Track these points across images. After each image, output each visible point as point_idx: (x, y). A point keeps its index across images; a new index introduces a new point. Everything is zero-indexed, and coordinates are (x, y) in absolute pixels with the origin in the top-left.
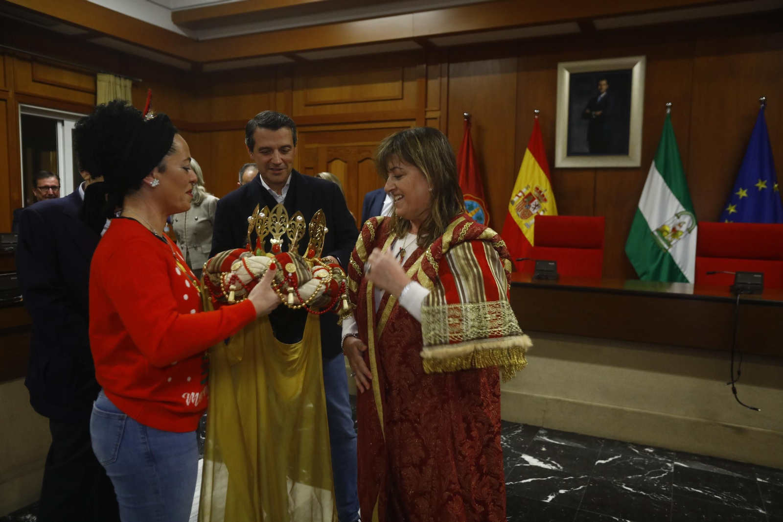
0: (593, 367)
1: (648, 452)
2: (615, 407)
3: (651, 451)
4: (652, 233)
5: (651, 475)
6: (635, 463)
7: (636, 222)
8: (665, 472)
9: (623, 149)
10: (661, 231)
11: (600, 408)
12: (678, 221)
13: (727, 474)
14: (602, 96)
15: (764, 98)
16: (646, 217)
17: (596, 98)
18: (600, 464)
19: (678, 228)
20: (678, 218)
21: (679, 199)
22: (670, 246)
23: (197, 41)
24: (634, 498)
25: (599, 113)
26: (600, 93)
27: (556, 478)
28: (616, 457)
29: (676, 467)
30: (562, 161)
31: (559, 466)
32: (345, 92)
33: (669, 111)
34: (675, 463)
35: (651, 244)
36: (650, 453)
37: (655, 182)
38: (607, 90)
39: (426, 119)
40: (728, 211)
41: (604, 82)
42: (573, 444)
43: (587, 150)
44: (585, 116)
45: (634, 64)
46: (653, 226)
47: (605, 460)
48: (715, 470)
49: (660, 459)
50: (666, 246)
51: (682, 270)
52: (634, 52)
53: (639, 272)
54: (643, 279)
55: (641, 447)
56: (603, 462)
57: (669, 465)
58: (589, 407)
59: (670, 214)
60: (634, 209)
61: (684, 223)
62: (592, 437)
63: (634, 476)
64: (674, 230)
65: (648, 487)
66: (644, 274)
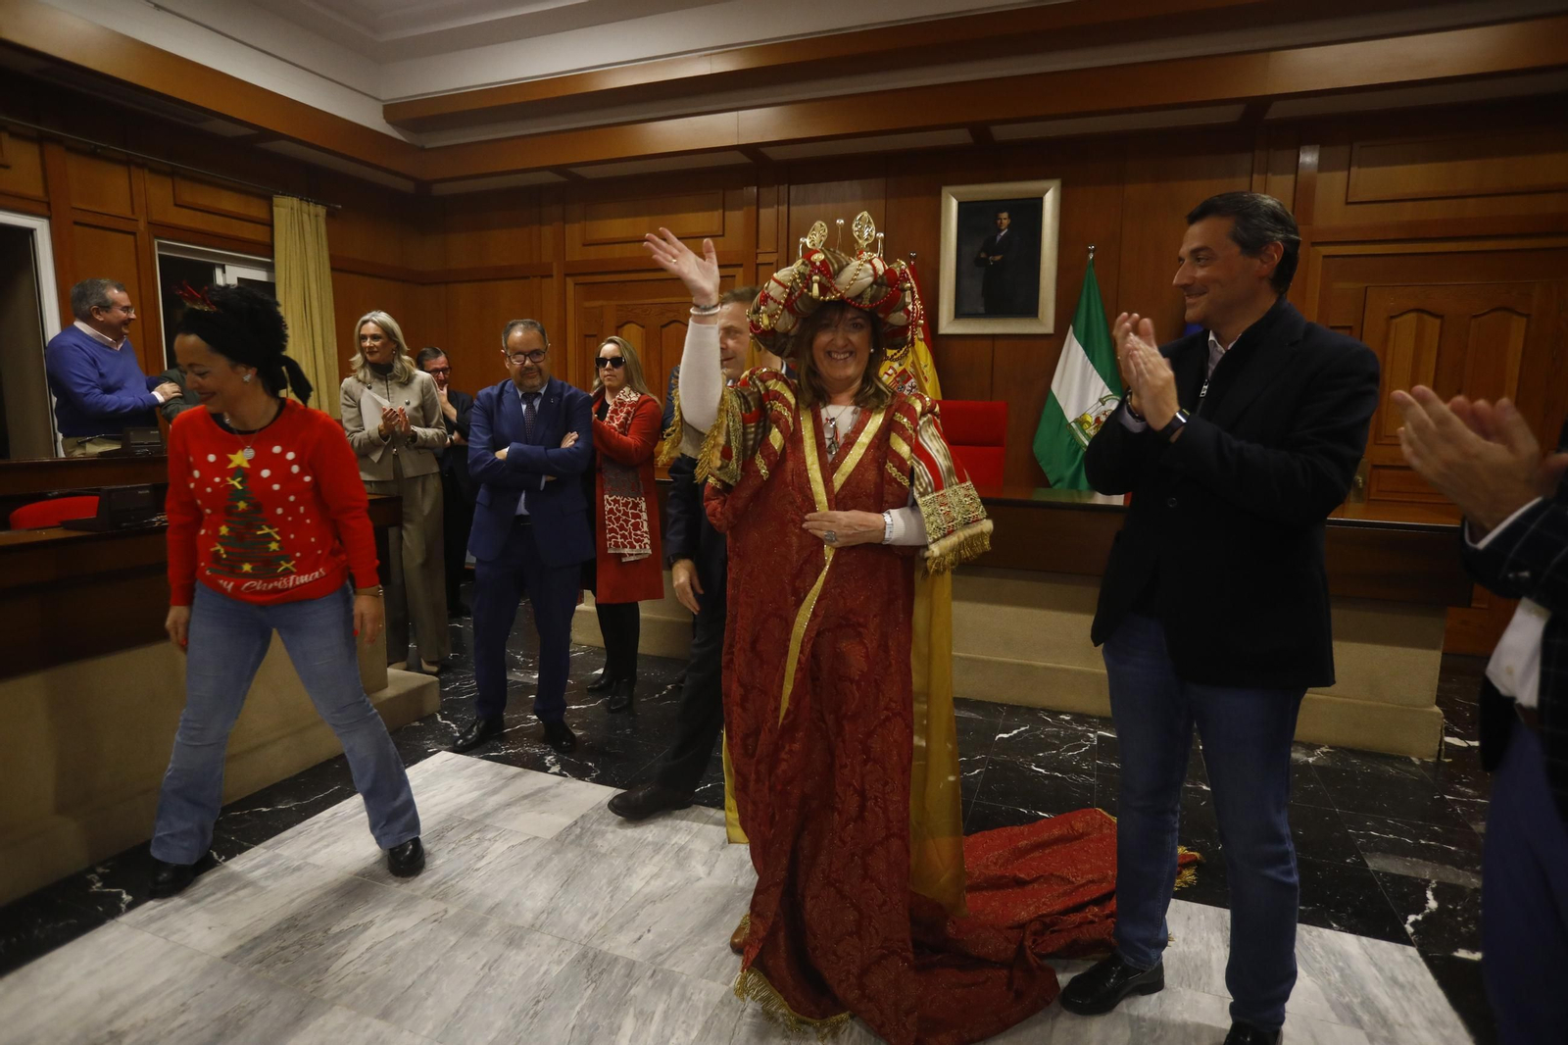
0: (994, 608)
1: (1063, 720)
2: (1020, 661)
3: (1067, 718)
4: (1069, 424)
5: (1068, 750)
6: (1047, 735)
7: (1047, 411)
8: (1086, 746)
9: (1031, 310)
10: (1080, 422)
11: (1001, 664)
12: (1103, 409)
14: (1002, 234)
16: (1061, 402)
17: (994, 237)
18: (1002, 738)
19: (1102, 419)
20: (1103, 404)
21: (1104, 380)
23: (423, 149)
24: (1046, 782)
25: (998, 258)
26: (1002, 230)
28: (1023, 729)
29: (1100, 738)
30: (947, 325)
33: (1091, 256)
34: (1099, 732)
35: (1069, 439)
36: (1066, 721)
37: (1074, 356)
38: (1009, 226)
39: (758, 265)
41: (1005, 215)
42: (965, 714)
43: (982, 310)
44: (979, 262)
45: (1045, 191)
46: (1071, 415)
47: (1007, 733)
49: (1079, 728)
50: (1086, 443)
52: (1047, 176)
53: (1051, 478)
54: (1059, 485)
55: (1055, 713)
56: (1005, 736)
57: (1091, 735)
58: (988, 662)
59: (1092, 400)
60: (1044, 396)
61: (1110, 411)
62: (990, 703)
63: (1046, 753)
64: (1097, 421)
65: (1064, 766)
66: (1058, 481)
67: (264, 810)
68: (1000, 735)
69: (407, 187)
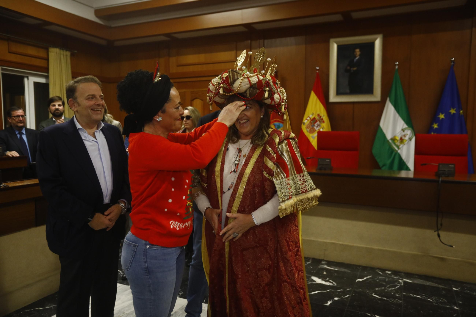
0: (354, 223)
1: (387, 273)
2: (368, 246)
3: (389, 273)
4: (388, 141)
5: (389, 287)
6: (380, 280)
7: (378, 135)
8: (398, 286)
9: (370, 91)
10: (393, 139)
11: (358, 248)
12: (403, 133)
13: (435, 286)
14: (357, 58)
15: (453, 59)
16: (385, 131)
17: (353, 60)
18: (359, 281)
19: (403, 138)
20: (404, 131)
21: (404, 120)
22: (399, 148)
23: (110, 28)
24: (379, 302)
25: (355, 69)
26: (356, 57)
27: (333, 290)
28: (369, 277)
29: (405, 282)
30: (333, 98)
31: (334, 283)
32: (201, 58)
33: (397, 67)
34: (404, 280)
35: (388, 147)
36: (389, 274)
37: (390, 110)
38: (360, 55)
40: (433, 127)
41: (358, 50)
42: (343, 270)
43: (348, 91)
44: (347, 71)
45: (376, 39)
46: (389, 136)
47: (362, 279)
48: (428, 283)
49: (395, 278)
50: (396, 149)
51: (406, 163)
52: (376, 33)
53: (381, 164)
54: (383, 168)
55: (383, 270)
56: (361, 280)
57: (400, 281)
59: (399, 130)
60: (377, 128)
61: (407, 135)
62: (354, 265)
63: (379, 289)
64: (401, 139)
65: (388, 295)
66: (384, 165)
67: (40, 309)
68: (359, 280)
69: (104, 43)
